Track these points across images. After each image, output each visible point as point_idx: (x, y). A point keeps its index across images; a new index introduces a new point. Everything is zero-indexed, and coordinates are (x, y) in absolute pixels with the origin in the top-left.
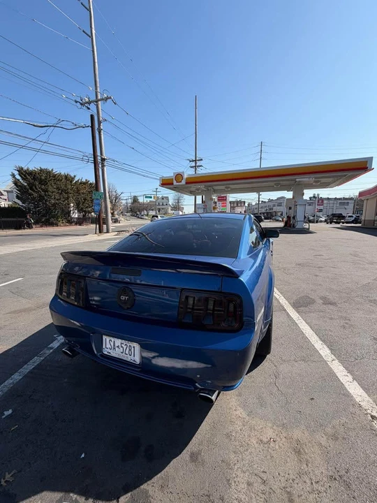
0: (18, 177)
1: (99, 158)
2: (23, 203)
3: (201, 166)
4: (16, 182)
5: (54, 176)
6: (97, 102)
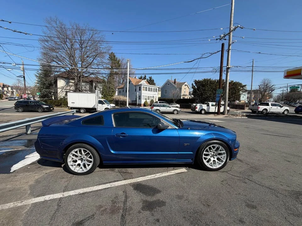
0: (194, 85)
6: (230, 33)
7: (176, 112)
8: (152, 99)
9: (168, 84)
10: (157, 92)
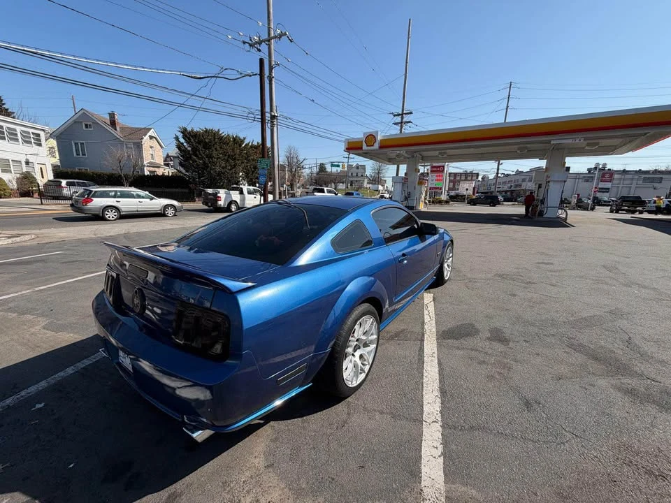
0: (182, 140)
1: (268, 115)
2: (187, 171)
3: (410, 122)
4: (179, 146)
5: (221, 138)
6: (269, 41)
7: (170, 212)
8: (25, 170)
9: (87, 126)
10: (40, 145)
